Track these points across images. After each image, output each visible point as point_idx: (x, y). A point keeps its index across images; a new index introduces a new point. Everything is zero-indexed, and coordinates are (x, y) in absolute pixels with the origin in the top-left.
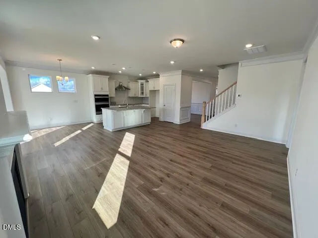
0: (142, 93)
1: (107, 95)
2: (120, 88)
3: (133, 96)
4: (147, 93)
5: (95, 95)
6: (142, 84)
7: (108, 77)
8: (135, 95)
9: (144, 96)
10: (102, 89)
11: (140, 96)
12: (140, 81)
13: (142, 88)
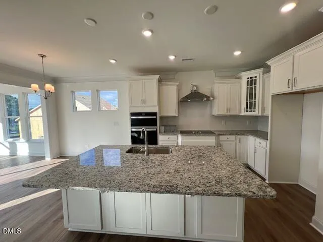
0: (251, 106)
1: (155, 114)
2: (196, 98)
3: (223, 112)
4: (265, 106)
5: (132, 114)
6: (252, 82)
7: (157, 77)
8: (229, 110)
9: (257, 112)
10: (144, 102)
11: (243, 113)
12: (246, 75)
13: (251, 94)
